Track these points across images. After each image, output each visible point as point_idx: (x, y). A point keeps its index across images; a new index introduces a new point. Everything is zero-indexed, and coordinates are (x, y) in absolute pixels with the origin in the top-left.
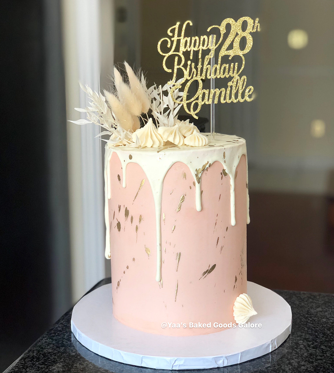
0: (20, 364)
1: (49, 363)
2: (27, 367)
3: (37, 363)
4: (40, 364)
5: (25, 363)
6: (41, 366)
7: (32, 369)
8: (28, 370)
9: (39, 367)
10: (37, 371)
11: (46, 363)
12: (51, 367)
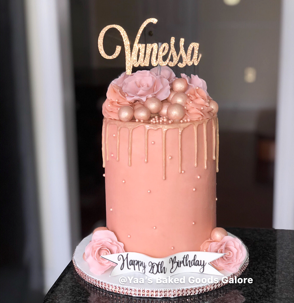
0: (53, 296)
1: (75, 294)
2: (59, 298)
3: (66, 295)
4: (68, 295)
5: (57, 295)
6: (69, 297)
7: (63, 300)
8: (60, 300)
9: (68, 298)
10: (67, 301)
11: (73, 294)
12: (77, 297)
